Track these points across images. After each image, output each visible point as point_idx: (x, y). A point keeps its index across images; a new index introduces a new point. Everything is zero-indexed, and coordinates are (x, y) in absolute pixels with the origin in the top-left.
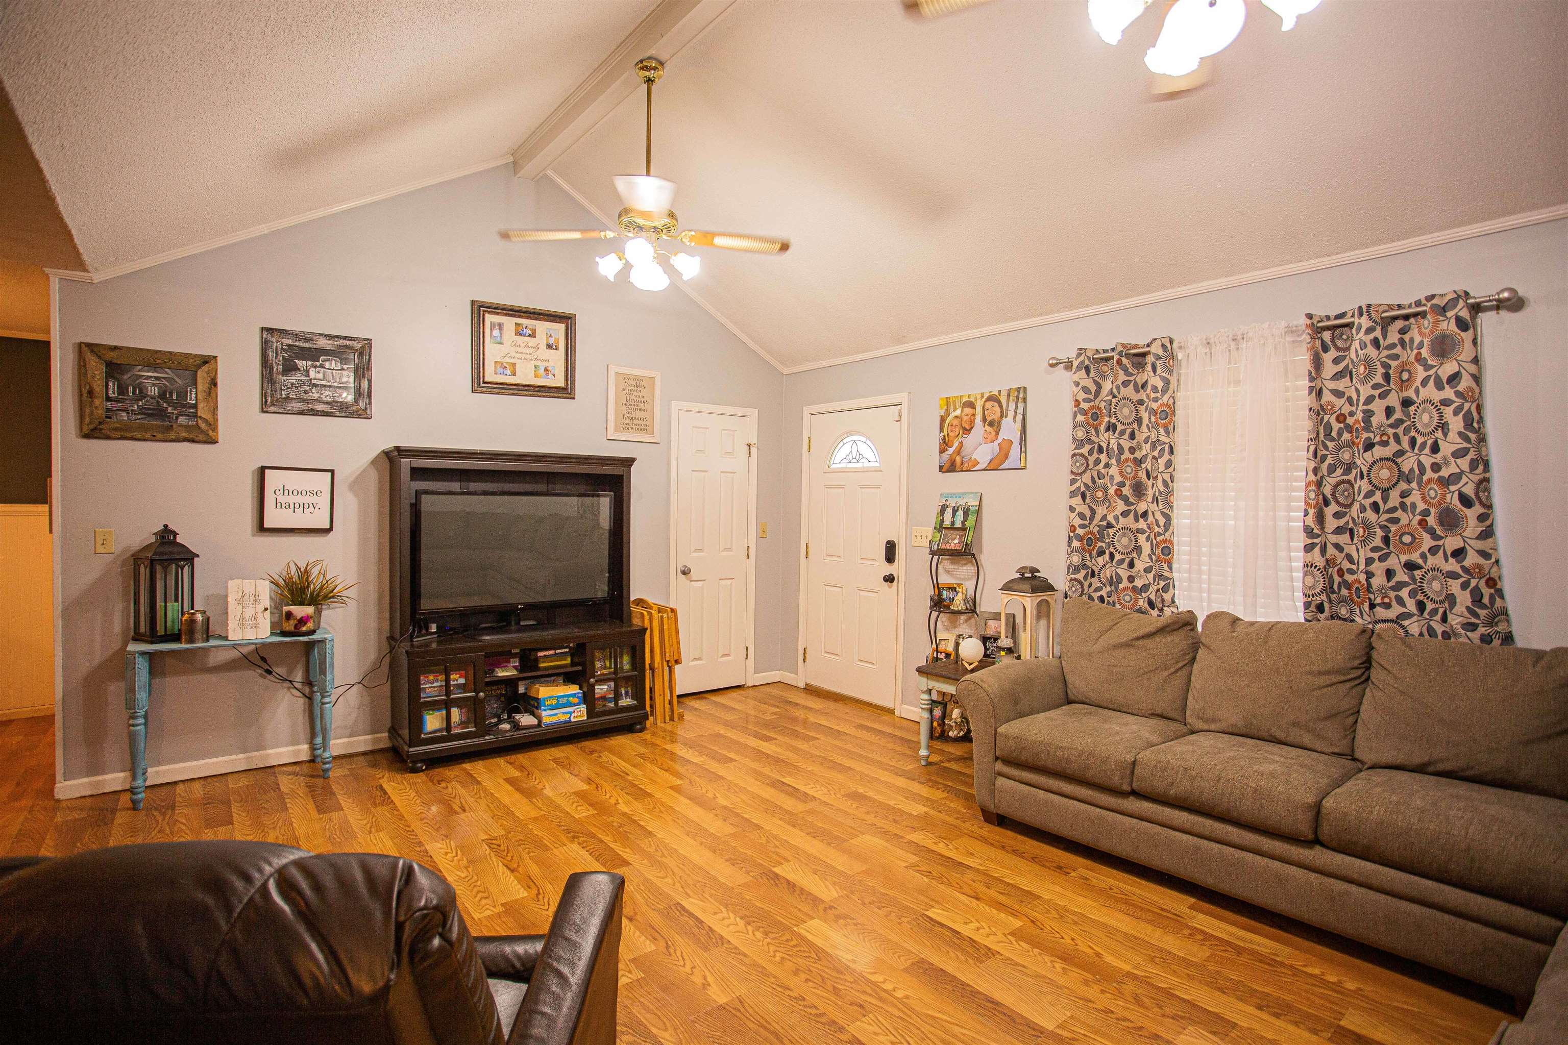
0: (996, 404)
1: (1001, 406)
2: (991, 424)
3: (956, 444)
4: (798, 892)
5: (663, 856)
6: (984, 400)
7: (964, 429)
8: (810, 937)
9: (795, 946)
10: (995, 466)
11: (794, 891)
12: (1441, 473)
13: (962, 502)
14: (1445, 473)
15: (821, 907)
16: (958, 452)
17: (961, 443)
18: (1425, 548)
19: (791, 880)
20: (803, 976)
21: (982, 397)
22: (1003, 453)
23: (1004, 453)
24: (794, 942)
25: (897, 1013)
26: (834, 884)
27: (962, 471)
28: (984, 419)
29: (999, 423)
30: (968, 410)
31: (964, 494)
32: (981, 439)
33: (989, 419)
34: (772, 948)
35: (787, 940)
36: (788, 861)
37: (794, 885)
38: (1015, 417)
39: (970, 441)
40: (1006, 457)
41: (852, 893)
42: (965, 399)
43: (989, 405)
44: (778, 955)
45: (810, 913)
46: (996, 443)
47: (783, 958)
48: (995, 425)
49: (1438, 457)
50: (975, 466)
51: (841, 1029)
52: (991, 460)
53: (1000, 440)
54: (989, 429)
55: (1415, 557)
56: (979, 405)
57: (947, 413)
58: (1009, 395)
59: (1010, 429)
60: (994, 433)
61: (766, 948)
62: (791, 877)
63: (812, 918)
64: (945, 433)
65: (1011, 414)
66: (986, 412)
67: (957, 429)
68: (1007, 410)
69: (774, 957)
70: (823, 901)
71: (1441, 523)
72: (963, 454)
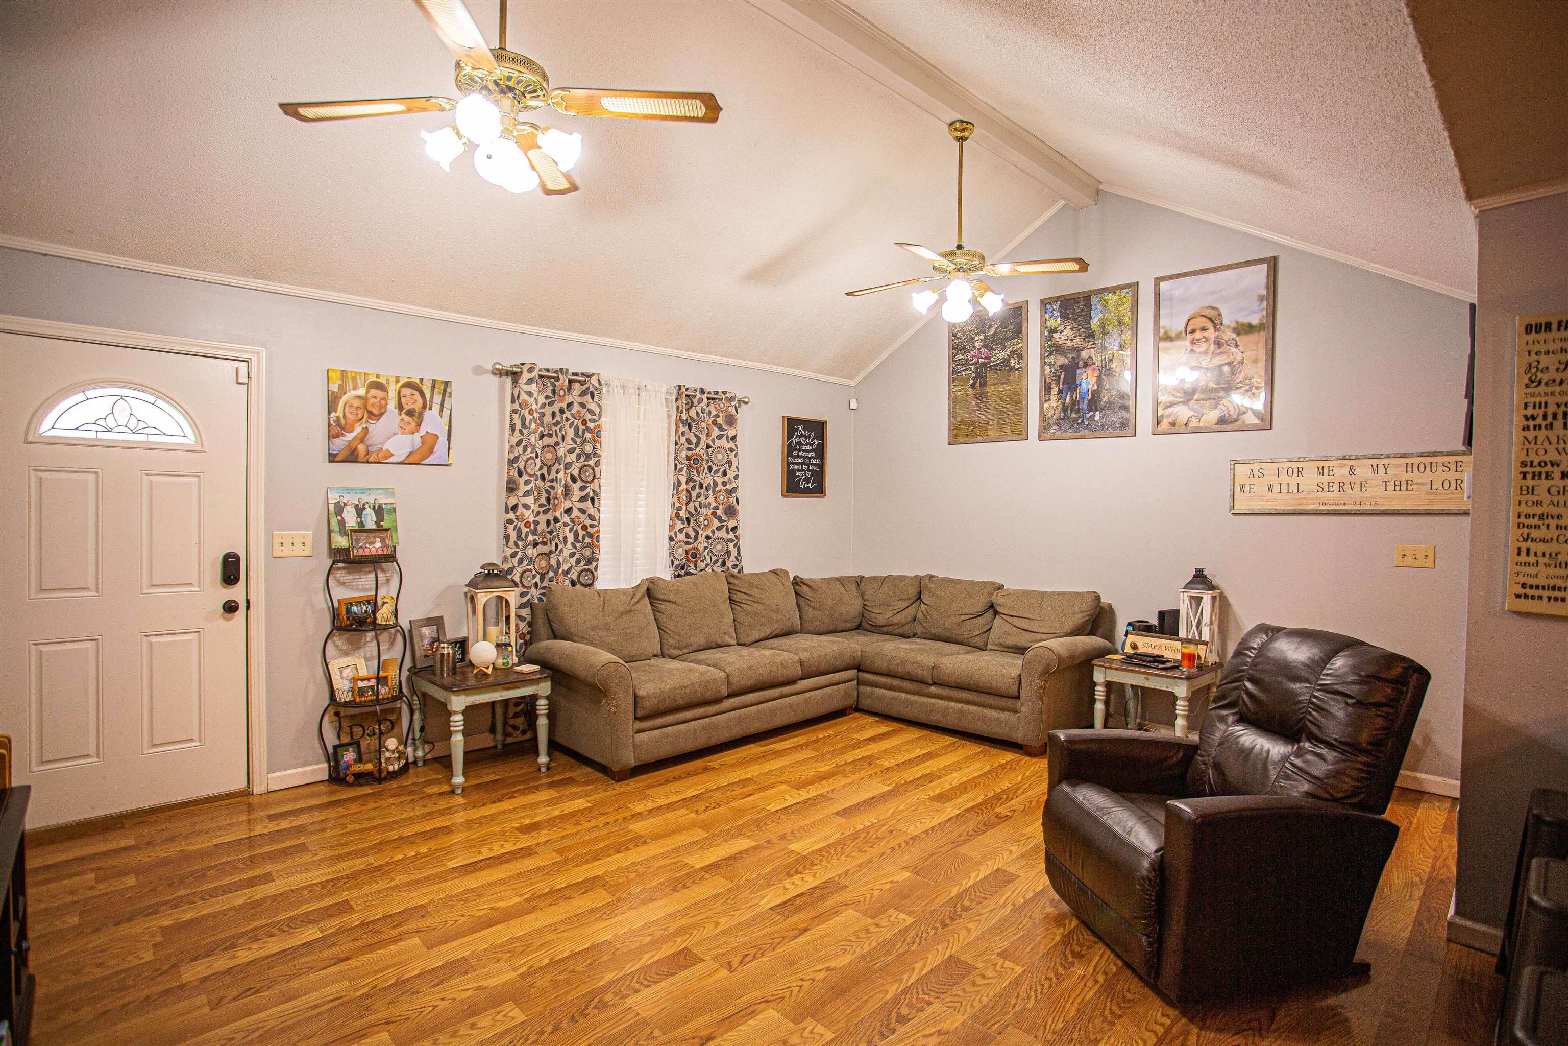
0: (416, 393)
1: (422, 395)
2: (410, 413)
3: (358, 430)
6: (399, 384)
7: (370, 413)
10: (415, 459)
12: (728, 487)
13: (370, 499)
14: (729, 487)
16: (362, 439)
17: (366, 431)
18: (714, 527)
21: (397, 381)
22: (427, 446)
23: (429, 445)
27: (368, 462)
28: (400, 407)
29: (421, 414)
30: (379, 393)
31: (370, 489)
32: (395, 427)
33: (407, 407)
38: (441, 411)
39: (378, 429)
40: (431, 451)
42: (372, 378)
43: (407, 391)
46: (417, 436)
48: (416, 416)
49: (726, 479)
50: (387, 458)
52: (411, 453)
53: (422, 432)
54: (407, 418)
55: (709, 533)
56: (393, 390)
57: (343, 390)
58: (433, 387)
59: (433, 422)
60: (414, 424)
64: (340, 413)
65: (436, 407)
66: (403, 400)
67: (360, 412)
68: (431, 402)
71: (726, 513)
72: (368, 442)
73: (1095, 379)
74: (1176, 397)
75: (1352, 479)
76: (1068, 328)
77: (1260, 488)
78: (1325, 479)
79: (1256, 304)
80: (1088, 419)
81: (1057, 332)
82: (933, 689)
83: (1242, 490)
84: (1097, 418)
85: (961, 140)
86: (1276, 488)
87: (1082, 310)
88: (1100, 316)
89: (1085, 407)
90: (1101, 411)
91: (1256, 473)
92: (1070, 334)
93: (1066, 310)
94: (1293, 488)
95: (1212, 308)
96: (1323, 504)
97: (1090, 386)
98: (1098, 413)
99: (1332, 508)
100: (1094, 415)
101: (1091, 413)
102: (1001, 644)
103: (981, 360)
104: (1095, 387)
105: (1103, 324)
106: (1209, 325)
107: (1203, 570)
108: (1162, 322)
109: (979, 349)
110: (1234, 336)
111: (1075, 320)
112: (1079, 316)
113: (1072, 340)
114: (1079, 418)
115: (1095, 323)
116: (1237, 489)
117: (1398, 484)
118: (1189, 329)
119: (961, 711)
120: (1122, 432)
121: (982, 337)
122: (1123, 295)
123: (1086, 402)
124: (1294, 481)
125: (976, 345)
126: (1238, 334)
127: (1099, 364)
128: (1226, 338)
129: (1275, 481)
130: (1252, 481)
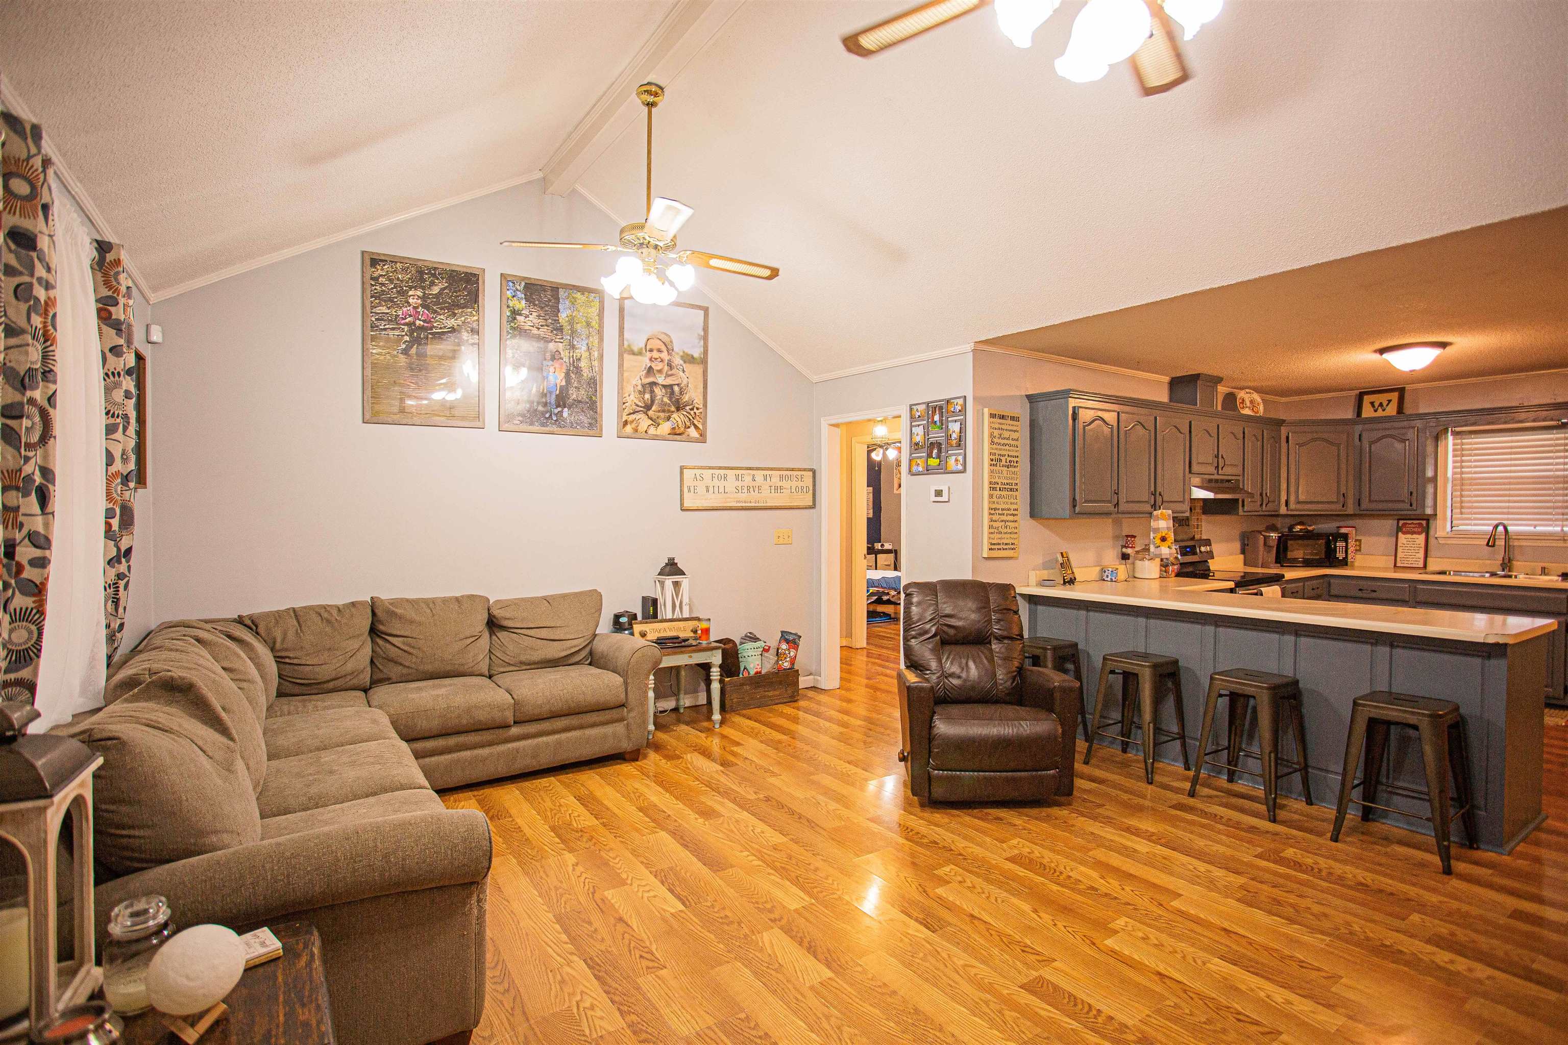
4: (806, 941)
5: (987, 1003)
8: (802, 894)
9: (816, 887)
11: (809, 942)
15: (784, 922)
19: (812, 958)
20: (812, 867)
24: (815, 890)
25: (754, 845)
26: (761, 950)
34: (835, 886)
35: (822, 892)
36: (812, 988)
37: (809, 949)
41: (746, 936)
44: (830, 881)
45: (796, 916)
47: (826, 879)
51: (792, 840)
61: (840, 887)
62: (810, 962)
63: (796, 911)
69: (833, 881)
70: (782, 928)
73: (563, 375)
74: (637, 405)
75: (754, 484)
76: (535, 314)
77: (701, 489)
78: (740, 484)
79: (697, 341)
80: (556, 415)
81: (520, 315)
82: (515, 730)
83: (689, 491)
84: (565, 414)
85: (651, 105)
86: (711, 489)
87: (550, 300)
88: (569, 312)
89: (553, 401)
90: (569, 408)
91: (698, 477)
92: (536, 321)
93: (531, 294)
94: (721, 490)
95: (667, 335)
96: (739, 502)
97: (558, 381)
98: (566, 409)
99: (744, 505)
100: (562, 412)
101: (559, 409)
102: (521, 663)
103: (418, 322)
104: (564, 383)
105: (571, 321)
106: (663, 348)
107: (673, 559)
108: (626, 335)
109: (415, 308)
110: (682, 362)
111: (542, 308)
112: (547, 306)
113: (539, 329)
114: (547, 412)
115: (563, 316)
116: (686, 490)
117: (776, 488)
118: (648, 348)
119: (559, 743)
120: (591, 432)
121: (419, 293)
122: (591, 298)
123: (554, 396)
124: (722, 484)
125: (411, 301)
126: (685, 362)
127: (567, 360)
128: (676, 363)
129: (711, 484)
130: (696, 483)
